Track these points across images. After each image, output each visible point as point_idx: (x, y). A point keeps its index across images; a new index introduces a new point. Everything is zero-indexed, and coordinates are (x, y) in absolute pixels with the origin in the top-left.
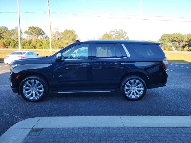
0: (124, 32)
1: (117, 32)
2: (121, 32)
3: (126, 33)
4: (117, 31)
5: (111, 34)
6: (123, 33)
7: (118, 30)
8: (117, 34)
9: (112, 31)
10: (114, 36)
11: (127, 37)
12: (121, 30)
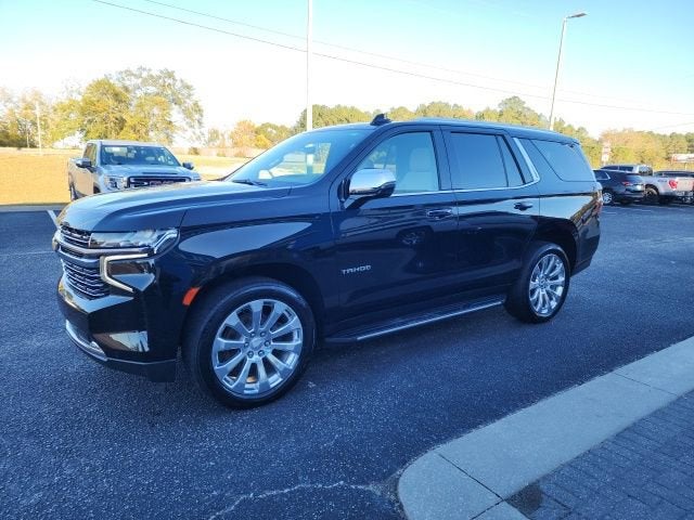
0: (182, 81)
1: (153, 80)
2: (171, 81)
3: (188, 87)
4: (152, 76)
5: (127, 83)
6: (178, 84)
7: (155, 73)
8: (152, 89)
9: (129, 73)
10: (139, 93)
11: (196, 104)
12: (170, 75)
